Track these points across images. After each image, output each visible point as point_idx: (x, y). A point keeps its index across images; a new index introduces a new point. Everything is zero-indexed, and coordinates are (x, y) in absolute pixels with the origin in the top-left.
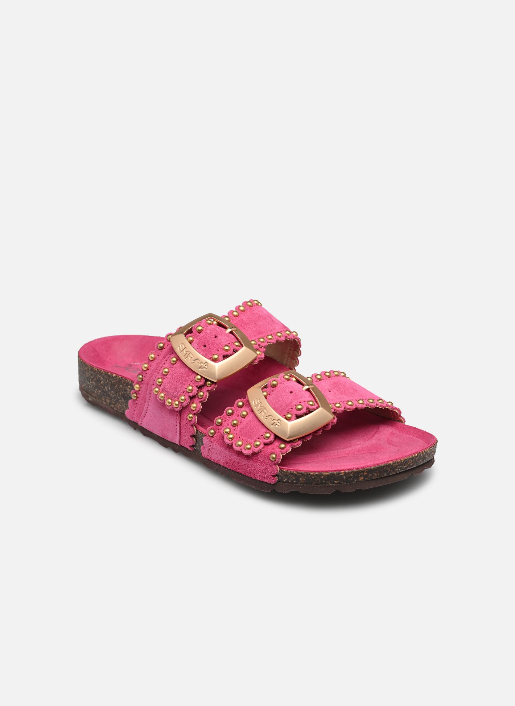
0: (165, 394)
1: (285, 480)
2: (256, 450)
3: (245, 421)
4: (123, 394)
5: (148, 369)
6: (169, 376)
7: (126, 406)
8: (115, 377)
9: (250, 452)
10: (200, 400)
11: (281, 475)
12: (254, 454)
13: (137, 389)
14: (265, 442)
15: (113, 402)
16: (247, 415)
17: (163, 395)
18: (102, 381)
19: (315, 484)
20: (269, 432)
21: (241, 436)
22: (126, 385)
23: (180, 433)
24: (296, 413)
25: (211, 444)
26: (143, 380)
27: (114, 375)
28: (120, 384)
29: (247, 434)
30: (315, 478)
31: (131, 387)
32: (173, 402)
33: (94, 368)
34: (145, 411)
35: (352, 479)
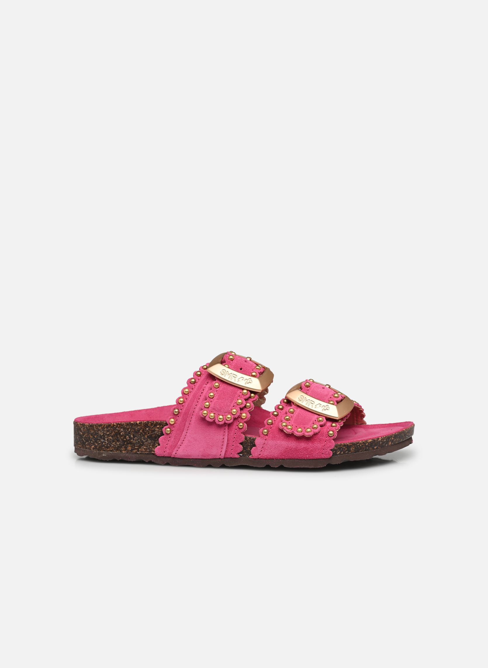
0: (214, 414)
1: (338, 453)
2: (316, 431)
3: (295, 415)
4: (150, 435)
5: (184, 402)
6: (215, 398)
7: (152, 446)
8: (139, 423)
9: (311, 434)
10: (248, 409)
11: (335, 448)
12: (315, 434)
13: (172, 423)
14: (321, 424)
15: (136, 447)
16: (294, 411)
17: (212, 414)
18: (123, 433)
19: (361, 452)
20: (320, 416)
21: (297, 425)
22: (154, 427)
23: (228, 444)
24: (336, 400)
25: (266, 442)
26: (179, 413)
27: (138, 422)
28: (146, 427)
29: (303, 423)
30: (362, 446)
31: (160, 426)
32: (224, 417)
33: (111, 424)
34: (182, 440)
35: (385, 444)
